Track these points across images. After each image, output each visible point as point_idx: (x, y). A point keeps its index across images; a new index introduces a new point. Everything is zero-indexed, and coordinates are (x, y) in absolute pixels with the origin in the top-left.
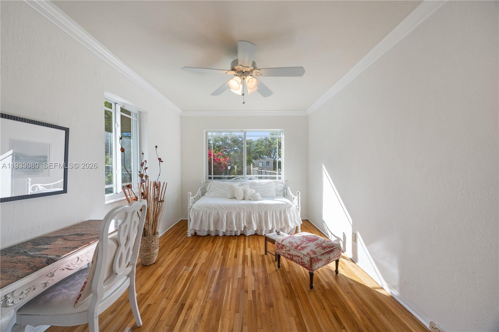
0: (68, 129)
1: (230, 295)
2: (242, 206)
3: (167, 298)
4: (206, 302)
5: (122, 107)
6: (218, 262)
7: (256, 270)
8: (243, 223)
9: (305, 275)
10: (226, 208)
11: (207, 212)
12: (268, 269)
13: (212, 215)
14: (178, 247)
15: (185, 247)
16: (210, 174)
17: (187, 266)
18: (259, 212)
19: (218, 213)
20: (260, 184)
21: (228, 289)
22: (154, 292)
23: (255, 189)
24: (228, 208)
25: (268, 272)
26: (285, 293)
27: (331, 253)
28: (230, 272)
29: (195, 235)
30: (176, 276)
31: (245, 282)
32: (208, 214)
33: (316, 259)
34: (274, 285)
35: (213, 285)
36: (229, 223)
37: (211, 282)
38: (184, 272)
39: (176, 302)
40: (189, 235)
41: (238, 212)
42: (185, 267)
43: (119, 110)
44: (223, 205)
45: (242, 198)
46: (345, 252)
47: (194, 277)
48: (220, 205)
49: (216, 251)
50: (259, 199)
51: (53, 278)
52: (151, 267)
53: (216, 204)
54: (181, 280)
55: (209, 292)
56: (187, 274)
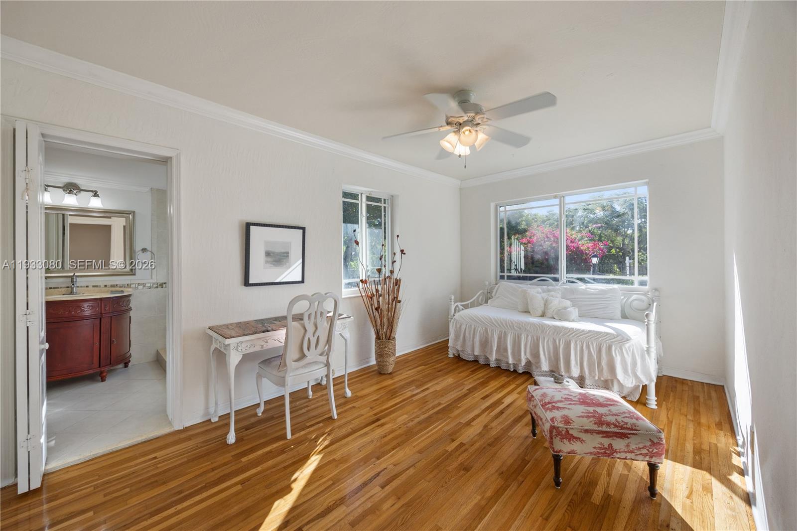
0: (305, 228)
1: (430, 434)
2: (524, 325)
3: (371, 408)
4: (400, 428)
5: (368, 195)
6: (453, 396)
7: (494, 424)
8: (525, 354)
9: (573, 465)
10: (500, 326)
11: (471, 326)
12: (515, 430)
13: (477, 332)
14: (425, 365)
15: (435, 367)
16: (502, 271)
17: (417, 387)
18: (554, 340)
19: (486, 330)
20: (584, 292)
21: (436, 427)
22: (366, 399)
23: (571, 301)
24: (501, 326)
25: (511, 434)
26: (505, 469)
27: (615, 438)
28: (457, 412)
29: (458, 358)
30: (396, 392)
31: (463, 431)
32: (473, 329)
33: (563, 433)
34: (499, 452)
35: (423, 417)
36: (502, 349)
37: (424, 413)
38: (408, 391)
39: (375, 415)
40: (451, 356)
41: (518, 334)
42: (414, 387)
43: (364, 199)
44: (495, 319)
45: (540, 313)
46: (746, 476)
47: (412, 400)
48: (491, 319)
49: (466, 383)
50: (571, 319)
51: (267, 344)
52: (384, 376)
53: (486, 316)
54: (398, 398)
55: (412, 421)
56: (409, 394)
